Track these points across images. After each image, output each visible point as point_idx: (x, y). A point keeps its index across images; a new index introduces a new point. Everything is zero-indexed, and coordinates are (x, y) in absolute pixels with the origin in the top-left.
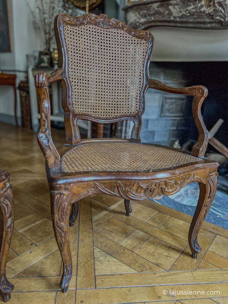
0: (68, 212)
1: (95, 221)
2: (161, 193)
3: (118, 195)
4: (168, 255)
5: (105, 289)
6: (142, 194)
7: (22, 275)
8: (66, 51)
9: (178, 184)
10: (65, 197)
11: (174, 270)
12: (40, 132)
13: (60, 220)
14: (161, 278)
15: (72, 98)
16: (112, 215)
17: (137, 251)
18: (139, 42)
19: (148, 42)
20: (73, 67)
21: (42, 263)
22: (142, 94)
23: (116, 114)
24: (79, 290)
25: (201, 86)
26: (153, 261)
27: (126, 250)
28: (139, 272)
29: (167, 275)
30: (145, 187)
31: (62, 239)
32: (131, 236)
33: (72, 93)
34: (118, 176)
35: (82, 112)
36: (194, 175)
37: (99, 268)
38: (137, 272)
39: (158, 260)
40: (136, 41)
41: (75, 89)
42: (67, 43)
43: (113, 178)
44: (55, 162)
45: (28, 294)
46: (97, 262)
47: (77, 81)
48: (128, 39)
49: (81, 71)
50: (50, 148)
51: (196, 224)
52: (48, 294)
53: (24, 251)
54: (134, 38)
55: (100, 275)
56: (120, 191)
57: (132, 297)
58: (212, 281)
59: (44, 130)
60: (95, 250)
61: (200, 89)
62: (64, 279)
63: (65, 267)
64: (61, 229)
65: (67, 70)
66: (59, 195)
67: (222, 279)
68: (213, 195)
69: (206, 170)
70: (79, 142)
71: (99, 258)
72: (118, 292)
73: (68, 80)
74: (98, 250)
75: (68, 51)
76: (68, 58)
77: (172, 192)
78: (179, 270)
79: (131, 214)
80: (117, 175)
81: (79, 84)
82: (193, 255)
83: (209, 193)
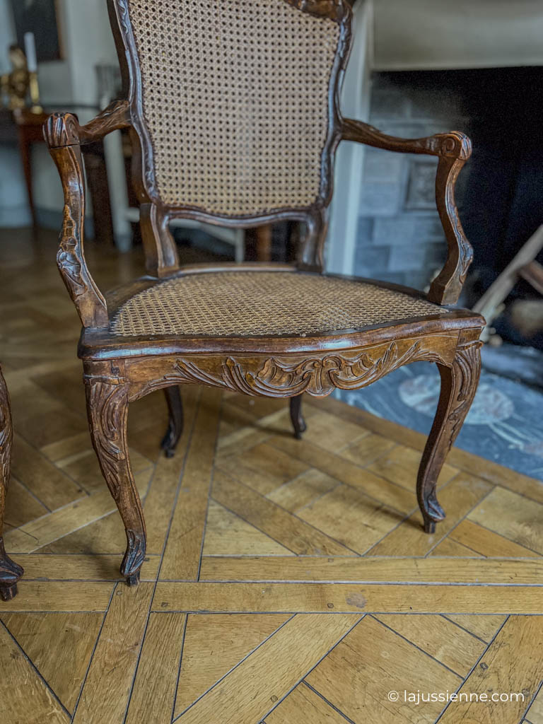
0: (124, 420)
1: (222, 449)
2: (328, 385)
3: (230, 386)
4: (368, 524)
5: (217, 584)
6: (283, 385)
7: (52, 548)
8: (135, 57)
9: (371, 364)
10: (113, 387)
11: (375, 555)
12: (61, 248)
13: (105, 436)
14: (342, 569)
15: (155, 169)
16: (263, 437)
17: (301, 513)
18: (318, 26)
19: (339, 24)
20: (155, 95)
21: (95, 527)
22: (324, 158)
23: (263, 206)
24: (162, 583)
25: (455, 132)
26: (334, 535)
27: (279, 511)
28: (297, 555)
29: (358, 564)
30: (287, 370)
31: (115, 476)
32: (295, 482)
33: (154, 158)
34: (229, 346)
35: (182, 202)
36: (417, 345)
37: (213, 543)
38: (292, 554)
39: (345, 532)
40: (311, 23)
41: (162, 147)
42: (139, 38)
43: (219, 349)
44: (96, 314)
45: (58, 584)
46: (210, 532)
47: (165, 128)
48: (289, 19)
49: (176, 106)
50: (82, 283)
51: (432, 457)
52: (98, 586)
53: (62, 504)
54: (304, 15)
55: (211, 557)
56: (235, 378)
57: (272, 601)
58: (457, 580)
59: (68, 244)
60: (210, 508)
61: (453, 140)
62: (129, 558)
63: (129, 534)
64: (111, 455)
65: (139, 104)
66: (99, 384)
67: (481, 577)
68: (469, 393)
69: (450, 334)
70: (176, 271)
71: (217, 523)
72: (244, 591)
73: (144, 128)
74: (217, 507)
75: (141, 57)
76: (142, 73)
77: (356, 382)
78: (386, 555)
79: (305, 436)
80: (227, 343)
81: (172, 137)
82: (427, 525)
83: (459, 388)
